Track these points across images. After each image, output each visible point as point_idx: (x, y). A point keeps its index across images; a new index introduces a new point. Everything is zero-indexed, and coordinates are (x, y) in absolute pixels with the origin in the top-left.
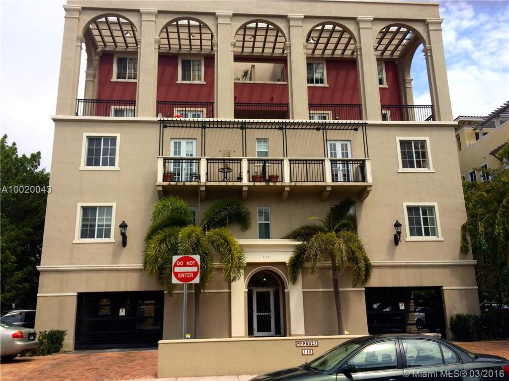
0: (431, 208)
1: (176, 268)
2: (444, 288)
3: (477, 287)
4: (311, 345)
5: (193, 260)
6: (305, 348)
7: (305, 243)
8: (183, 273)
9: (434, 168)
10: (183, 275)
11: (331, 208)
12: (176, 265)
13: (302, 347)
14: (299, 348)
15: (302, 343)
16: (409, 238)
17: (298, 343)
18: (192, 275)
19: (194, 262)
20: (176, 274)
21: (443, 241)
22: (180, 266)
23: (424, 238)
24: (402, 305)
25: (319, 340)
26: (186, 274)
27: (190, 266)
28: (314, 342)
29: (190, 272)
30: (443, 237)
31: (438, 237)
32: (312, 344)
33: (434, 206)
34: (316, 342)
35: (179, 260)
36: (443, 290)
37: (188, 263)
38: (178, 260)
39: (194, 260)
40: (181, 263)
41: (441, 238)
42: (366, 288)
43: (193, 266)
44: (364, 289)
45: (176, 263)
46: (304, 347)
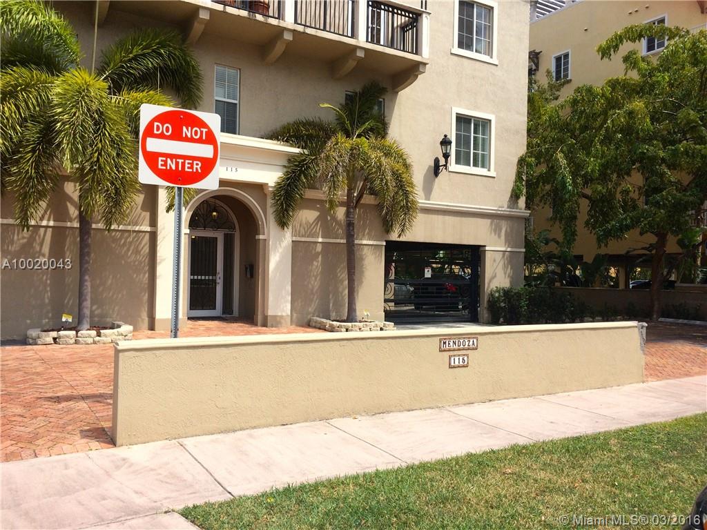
0: (486, 123)
1: (150, 141)
2: (487, 248)
3: (524, 250)
4: (466, 346)
5: (202, 124)
6: (456, 353)
7: (306, 152)
8: (172, 156)
9: (498, 57)
10: (171, 164)
11: (346, 94)
12: (149, 132)
13: (449, 350)
14: (445, 353)
15: (451, 344)
16: (453, 166)
17: (444, 343)
18: (197, 166)
19: (204, 130)
20: (152, 158)
21: (494, 177)
22: (162, 136)
23: (471, 169)
24: (428, 271)
25: (480, 337)
26: (180, 161)
27: (192, 140)
28: (471, 341)
29: (194, 158)
30: (495, 171)
31: (489, 170)
32: (467, 343)
33: (490, 121)
34: (475, 341)
35: (162, 118)
36: (485, 251)
37: (186, 131)
38: (157, 118)
39: (204, 125)
40: (167, 128)
41: (493, 173)
42: (387, 242)
43: (200, 141)
44: (384, 243)
45: (150, 126)
46: (454, 350)
